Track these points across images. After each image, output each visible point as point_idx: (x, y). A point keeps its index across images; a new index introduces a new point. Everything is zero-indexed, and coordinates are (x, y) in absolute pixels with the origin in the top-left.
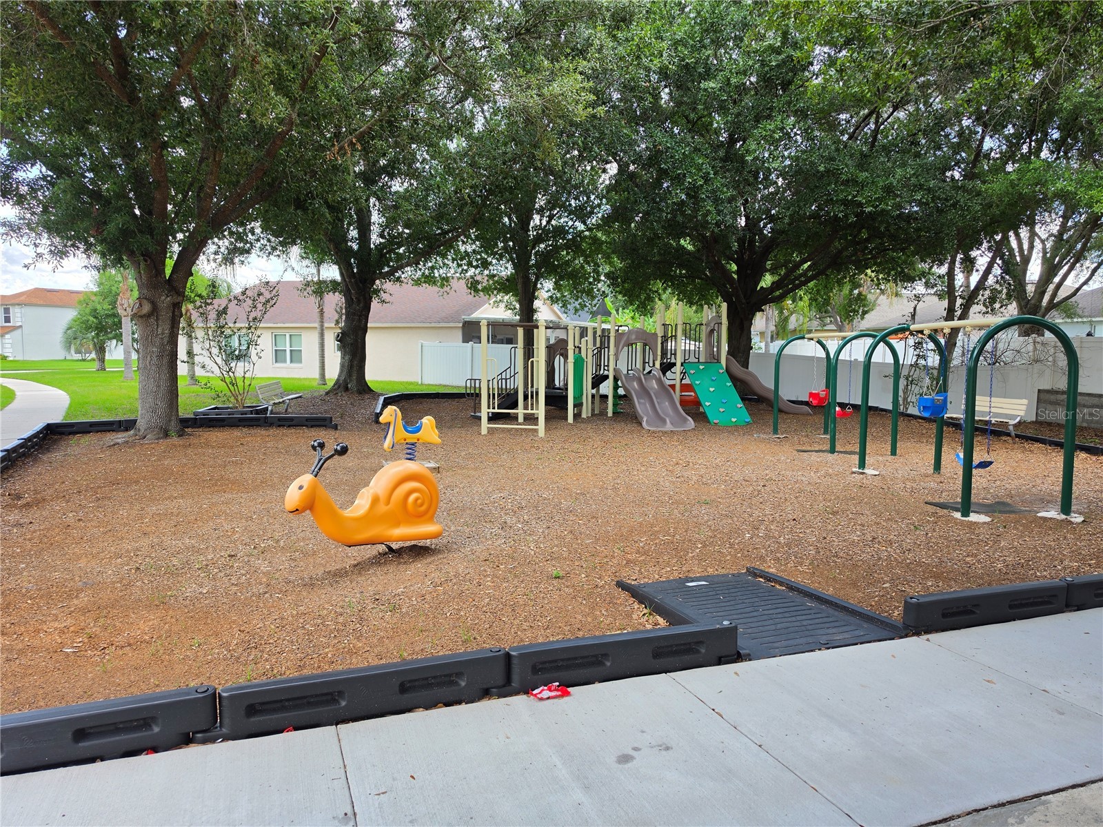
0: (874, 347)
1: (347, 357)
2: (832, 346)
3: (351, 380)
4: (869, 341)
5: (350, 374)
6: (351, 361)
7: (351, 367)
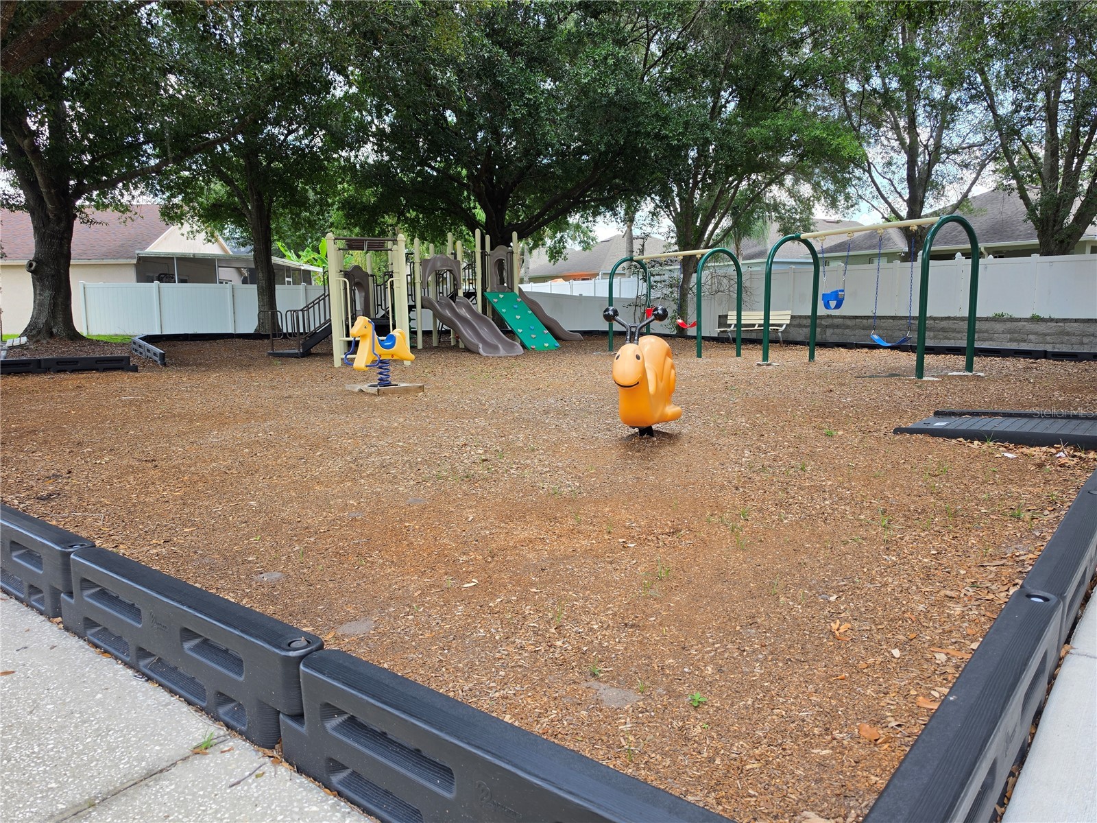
1: (47, 293)
3: (55, 324)
5: (53, 314)
6: (54, 298)
7: (54, 305)
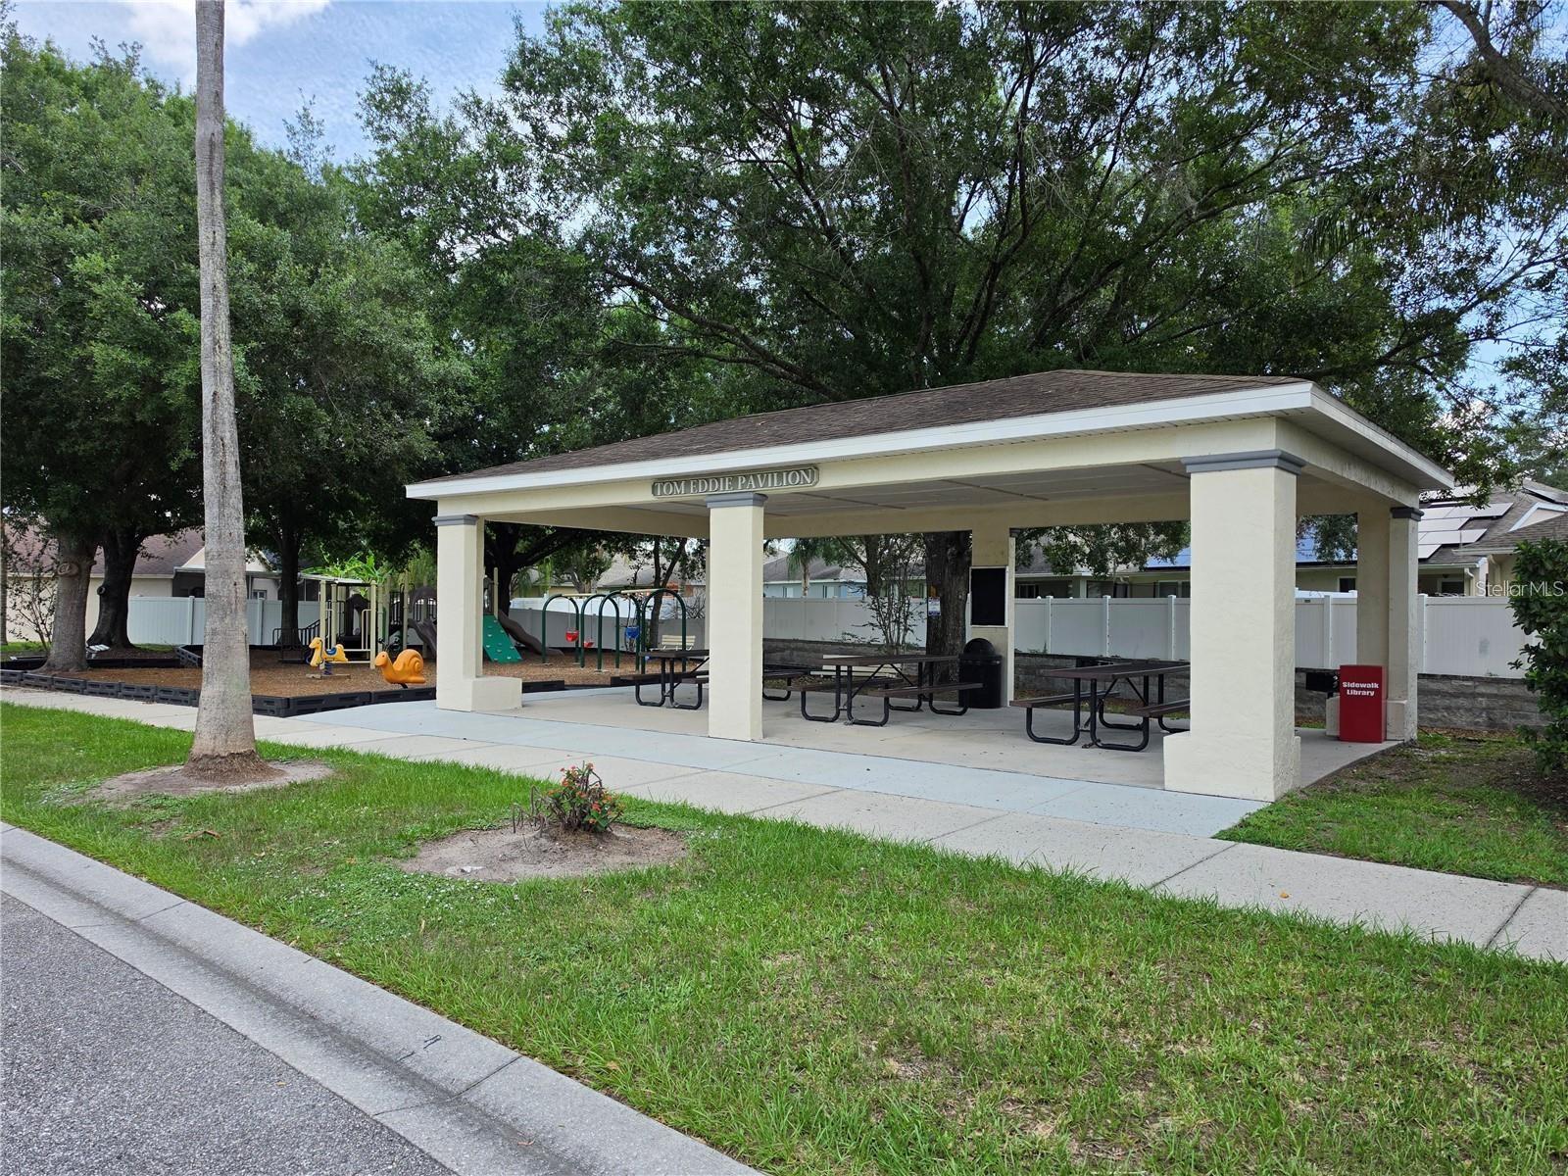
0: (603, 602)
2: (580, 603)
3: (115, 634)
4: (601, 599)
5: (113, 628)
6: (115, 615)
7: (115, 621)
